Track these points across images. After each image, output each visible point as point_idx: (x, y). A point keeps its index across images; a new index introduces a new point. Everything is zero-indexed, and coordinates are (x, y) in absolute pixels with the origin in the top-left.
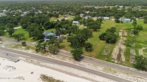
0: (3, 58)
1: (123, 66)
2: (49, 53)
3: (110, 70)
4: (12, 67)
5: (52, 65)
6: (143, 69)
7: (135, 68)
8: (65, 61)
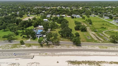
0: (15, 59)
1: (106, 43)
2: (52, 45)
3: (103, 47)
4: (35, 63)
5: (65, 53)
6: (117, 43)
7: (112, 43)
8: (71, 48)
